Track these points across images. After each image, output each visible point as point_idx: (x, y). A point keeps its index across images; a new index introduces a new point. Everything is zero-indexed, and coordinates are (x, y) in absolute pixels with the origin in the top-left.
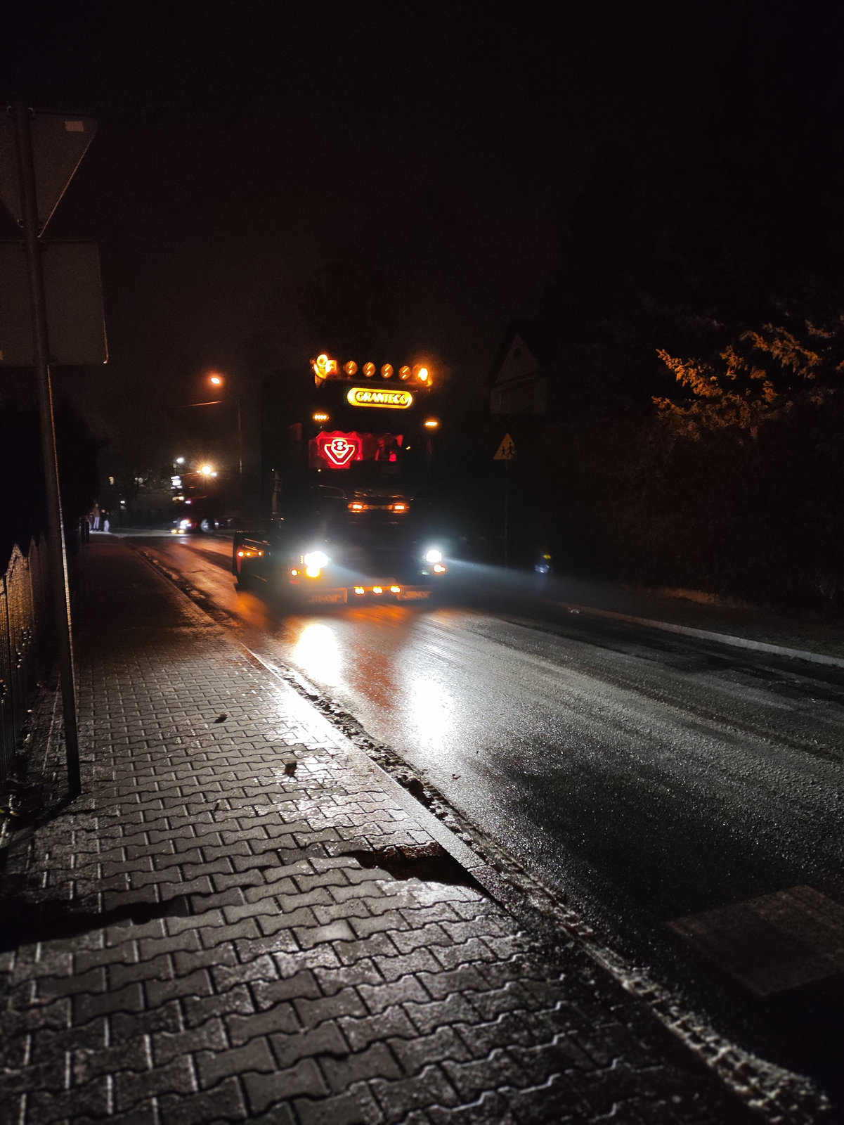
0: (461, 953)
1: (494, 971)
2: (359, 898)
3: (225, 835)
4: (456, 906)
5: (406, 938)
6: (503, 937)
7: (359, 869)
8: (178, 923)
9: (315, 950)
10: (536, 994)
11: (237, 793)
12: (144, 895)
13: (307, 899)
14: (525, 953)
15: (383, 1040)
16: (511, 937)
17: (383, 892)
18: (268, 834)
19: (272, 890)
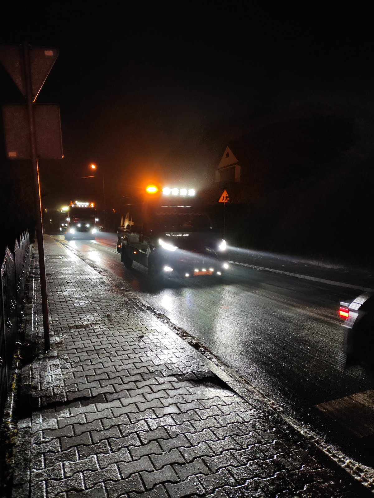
0: (229, 419)
1: (244, 427)
2: (180, 395)
3: (117, 367)
4: (223, 398)
5: (203, 412)
6: (246, 412)
7: (178, 382)
8: (101, 406)
9: (164, 418)
10: (263, 437)
11: (119, 348)
12: (85, 394)
13: (157, 395)
14: (256, 419)
15: (200, 457)
16: (249, 412)
17: (190, 392)
18: (136, 367)
19: (141, 391)
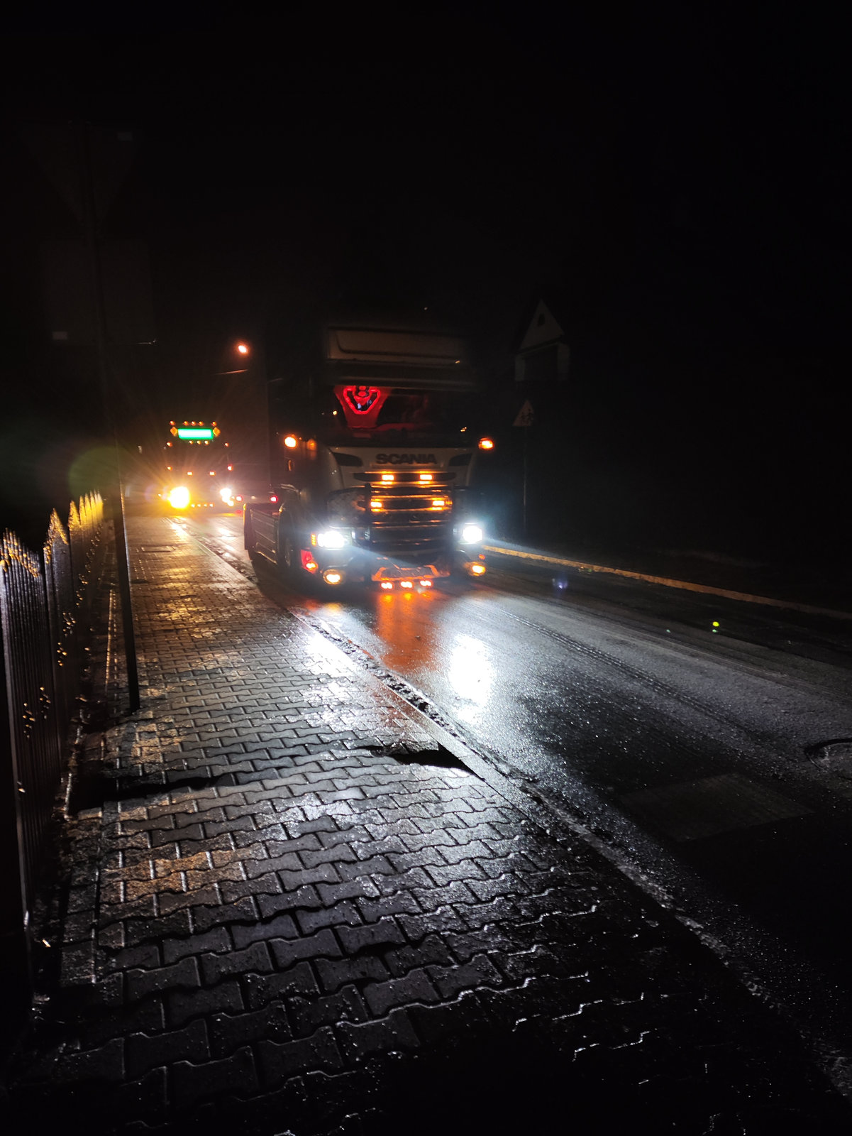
0: (448, 807)
2: (370, 775)
3: (262, 735)
4: (447, 779)
5: (405, 798)
6: (481, 798)
7: (371, 757)
8: (226, 790)
9: (334, 805)
10: (501, 831)
12: (199, 773)
13: (329, 775)
14: (497, 808)
15: (382, 854)
16: (488, 799)
17: (389, 772)
18: (297, 734)
19: (301, 770)
